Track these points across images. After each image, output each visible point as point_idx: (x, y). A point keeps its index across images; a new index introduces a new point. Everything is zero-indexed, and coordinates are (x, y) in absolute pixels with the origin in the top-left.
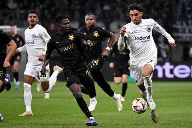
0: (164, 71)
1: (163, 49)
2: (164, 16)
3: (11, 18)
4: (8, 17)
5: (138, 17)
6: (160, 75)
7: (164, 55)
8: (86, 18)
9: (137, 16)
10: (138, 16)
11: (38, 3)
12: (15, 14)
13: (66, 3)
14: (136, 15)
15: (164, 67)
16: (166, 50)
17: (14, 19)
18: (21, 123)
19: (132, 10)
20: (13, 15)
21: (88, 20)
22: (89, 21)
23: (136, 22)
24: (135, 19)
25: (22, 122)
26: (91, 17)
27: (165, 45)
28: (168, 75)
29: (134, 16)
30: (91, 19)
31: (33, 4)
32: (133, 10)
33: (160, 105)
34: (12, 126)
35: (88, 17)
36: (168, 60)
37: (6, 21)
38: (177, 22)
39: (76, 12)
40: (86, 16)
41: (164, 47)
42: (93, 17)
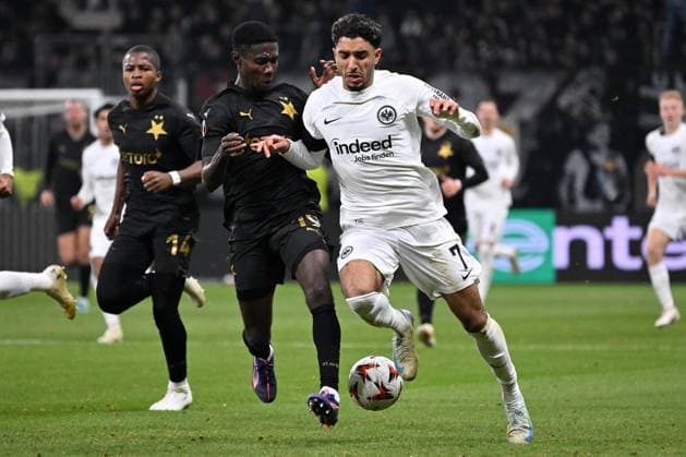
0: (608, 246)
1: (606, 172)
2: (611, 56)
3: (82, 64)
4: (71, 59)
5: (366, 65)
6: (595, 259)
7: (611, 191)
8: (125, 65)
9: (362, 58)
10: (366, 60)
11: (176, 12)
12: (98, 49)
13: (275, 12)
14: (360, 55)
15: (609, 232)
16: (615, 173)
17: (93, 66)
18: (113, 423)
19: (347, 36)
20: (90, 51)
21: (131, 69)
22: (137, 72)
23: (355, 80)
24: (354, 70)
25: (118, 421)
26: (145, 58)
27: (611, 157)
28: (623, 260)
29: (352, 59)
30: (141, 68)
31: (157, 14)
32: (353, 37)
33: (596, 364)
34: (83, 434)
35: (133, 59)
36: (622, 207)
37: (65, 75)
38: (655, 79)
39: (306, 44)
40: (128, 56)
41: (609, 165)
42: (151, 61)
